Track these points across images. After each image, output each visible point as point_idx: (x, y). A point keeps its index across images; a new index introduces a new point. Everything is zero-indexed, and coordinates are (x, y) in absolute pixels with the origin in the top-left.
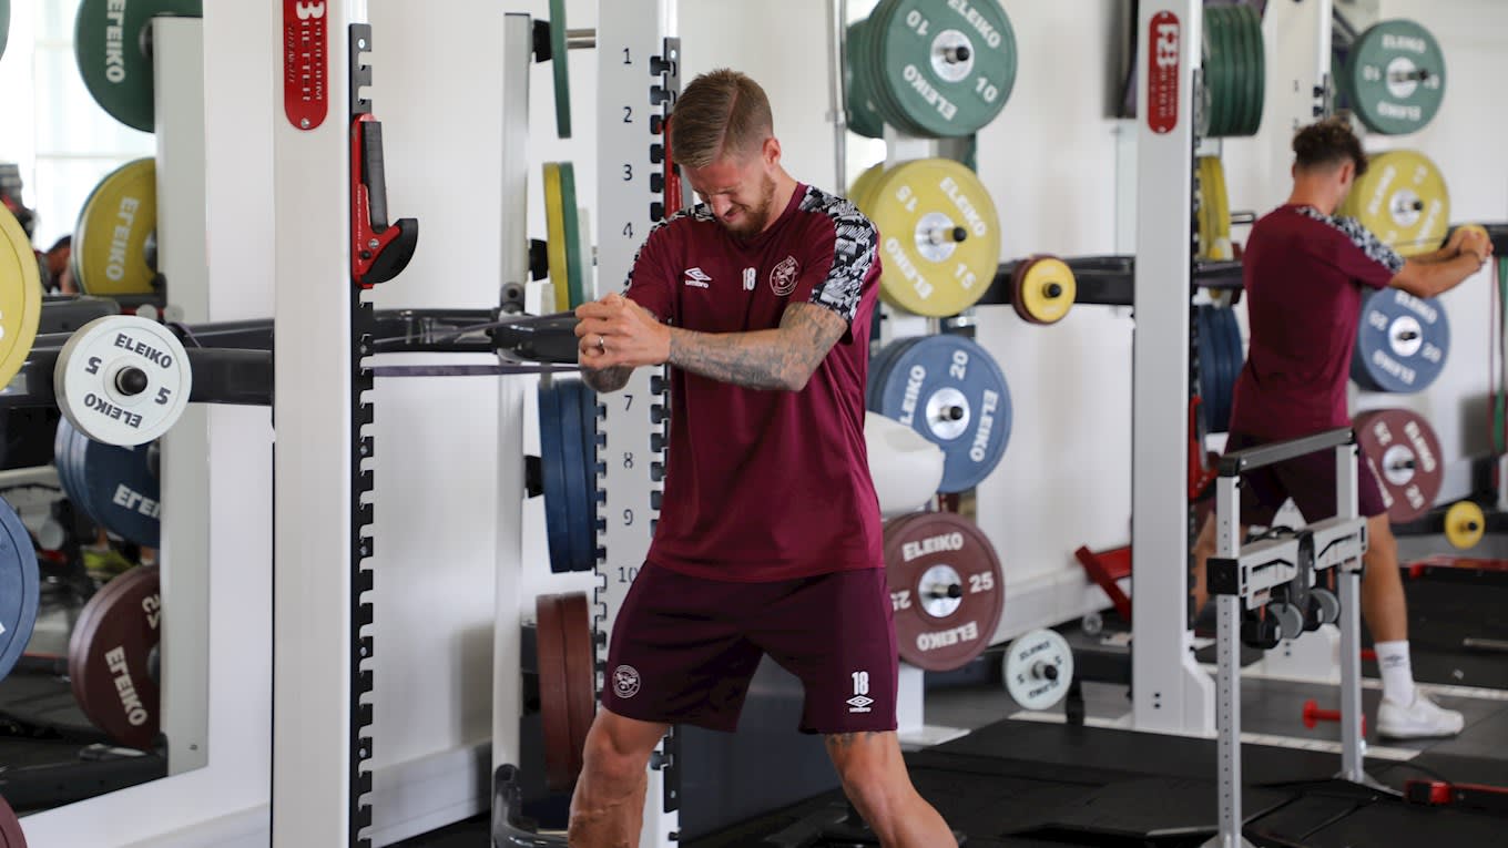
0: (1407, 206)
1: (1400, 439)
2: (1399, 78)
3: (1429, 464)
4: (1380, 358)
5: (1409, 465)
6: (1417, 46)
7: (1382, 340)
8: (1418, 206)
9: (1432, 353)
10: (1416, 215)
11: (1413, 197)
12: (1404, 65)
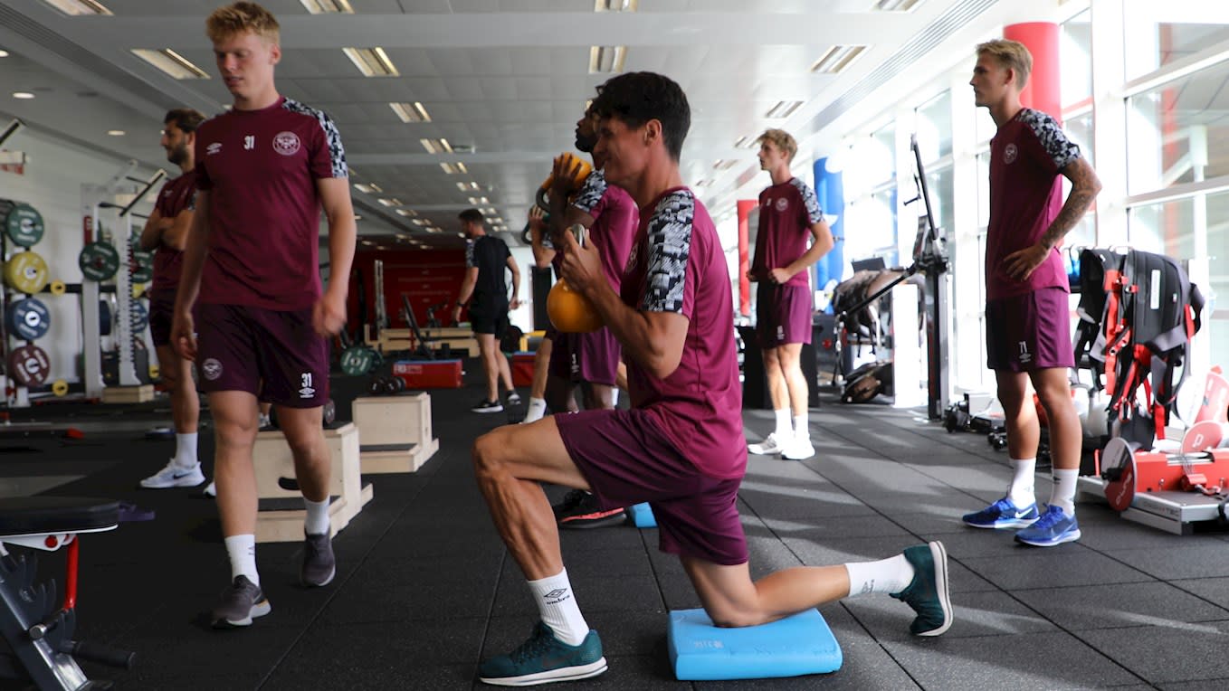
0: (31, 272)
1: (33, 356)
2: (25, 226)
3: (44, 365)
4: (23, 327)
5: (36, 365)
6: (32, 215)
7: (23, 320)
8: (35, 272)
9: (43, 325)
10: (34, 275)
11: (34, 268)
12: (28, 222)
